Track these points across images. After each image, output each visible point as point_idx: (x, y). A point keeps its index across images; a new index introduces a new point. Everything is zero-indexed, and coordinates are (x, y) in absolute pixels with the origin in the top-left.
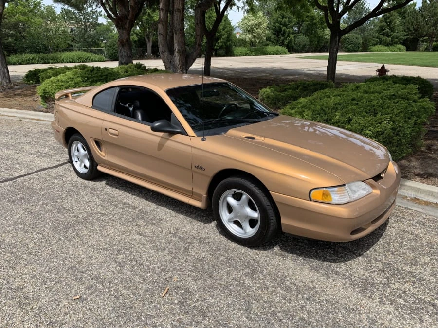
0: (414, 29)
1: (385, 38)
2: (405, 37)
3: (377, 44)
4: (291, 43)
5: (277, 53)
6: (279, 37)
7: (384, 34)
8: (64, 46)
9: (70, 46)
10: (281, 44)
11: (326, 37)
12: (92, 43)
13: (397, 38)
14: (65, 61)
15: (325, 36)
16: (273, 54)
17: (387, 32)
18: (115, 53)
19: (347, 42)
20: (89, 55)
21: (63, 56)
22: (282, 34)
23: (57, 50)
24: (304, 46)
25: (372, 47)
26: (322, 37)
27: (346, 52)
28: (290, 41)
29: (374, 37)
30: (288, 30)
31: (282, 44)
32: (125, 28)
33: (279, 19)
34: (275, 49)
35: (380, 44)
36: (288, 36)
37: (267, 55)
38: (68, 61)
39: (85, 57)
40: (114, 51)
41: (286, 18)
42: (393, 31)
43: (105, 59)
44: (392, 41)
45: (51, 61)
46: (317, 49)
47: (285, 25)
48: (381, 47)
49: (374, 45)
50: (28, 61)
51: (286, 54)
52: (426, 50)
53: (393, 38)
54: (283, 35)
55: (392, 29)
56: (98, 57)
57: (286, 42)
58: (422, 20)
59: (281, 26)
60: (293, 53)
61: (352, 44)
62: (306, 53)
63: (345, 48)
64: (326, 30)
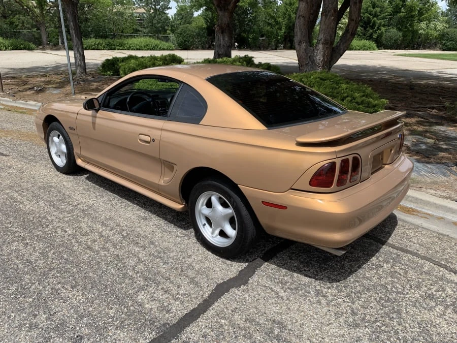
4: (382, 37)
5: (364, 48)
6: (367, 29)
8: (130, 31)
9: (136, 31)
10: (368, 38)
11: (420, 32)
12: (161, 29)
14: (132, 48)
15: (419, 30)
16: (359, 50)
18: (185, 41)
19: (445, 38)
20: (158, 42)
21: (130, 42)
22: (370, 26)
23: (122, 35)
24: (396, 41)
26: (417, 31)
27: (444, 50)
28: (381, 35)
30: (379, 22)
31: (370, 38)
32: (228, 9)
33: (370, 8)
34: (361, 44)
36: (378, 28)
37: (352, 50)
38: (135, 48)
39: (153, 44)
40: (185, 39)
41: (377, 7)
43: (174, 48)
45: (117, 48)
46: (409, 46)
47: (375, 15)
50: (93, 47)
51: (374, 50)
54: (372, 27)
56: (167, 44)
57: (375, 36)
59: (371, 17)
60: (381, 49)
61: (452, 41)
62: (396, 49)
63: (443, 45)
64: (422, 23)
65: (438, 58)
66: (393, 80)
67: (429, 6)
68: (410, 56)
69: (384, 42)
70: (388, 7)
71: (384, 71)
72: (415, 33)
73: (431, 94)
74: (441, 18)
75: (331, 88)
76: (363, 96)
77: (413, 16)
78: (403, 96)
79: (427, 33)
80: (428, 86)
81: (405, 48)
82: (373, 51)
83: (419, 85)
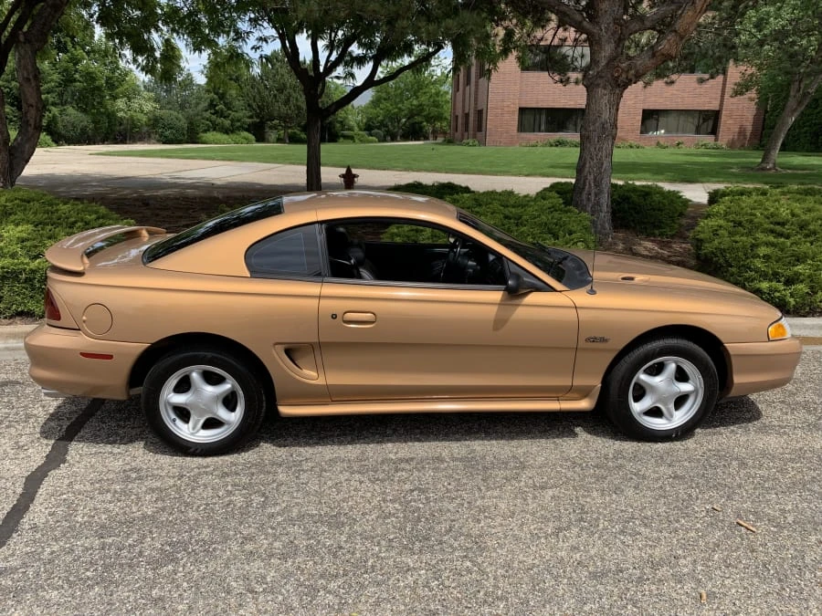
0: (259, 107)
1: (220, 120)
2: (250, 120)
3: (209, 130)
4: (56, 124)
7: (216, 113)
11: (119, 115)
13: (239, 121)
15: (117, 111)
17: (222, 110)
19: (160, 125)
24: (84, 130)
25: (202, 134)
26: (114, 113)
27: (164, 143)
28: (53, 121)
29: (203, 119)
35: (214, 130)
42: (229, 109)
44: (232, 125)
48: (219, 136)
49: (205, 131)
51: (49, 146)
52: (279, 140)
53: (232, 120)
55: (229, 106)
58: (267, 93)
60: (62, 145)
61: (171, 128)
62: (89, 144)
63: (161, 136)
64: (119, 100)
65: (162, 157)
66: (115, 193)
67: (120, 75)
68: (118, 155)
69: (63, 132)
70: (52, 72)
71: (91, 181)
72: (111, 116)
73: (176, 208)
74: (145, 94)
75: (44, 213)
76: (98, 218)
77: (99, 88)
78: (141, 215)
79: (132, 117)
80: (167, 198)
81: (103, 142)
82: (48, 149)
83: (155, 198)
